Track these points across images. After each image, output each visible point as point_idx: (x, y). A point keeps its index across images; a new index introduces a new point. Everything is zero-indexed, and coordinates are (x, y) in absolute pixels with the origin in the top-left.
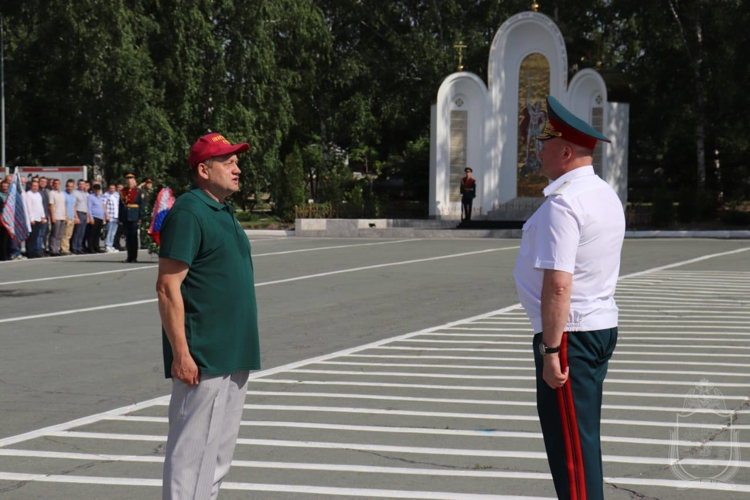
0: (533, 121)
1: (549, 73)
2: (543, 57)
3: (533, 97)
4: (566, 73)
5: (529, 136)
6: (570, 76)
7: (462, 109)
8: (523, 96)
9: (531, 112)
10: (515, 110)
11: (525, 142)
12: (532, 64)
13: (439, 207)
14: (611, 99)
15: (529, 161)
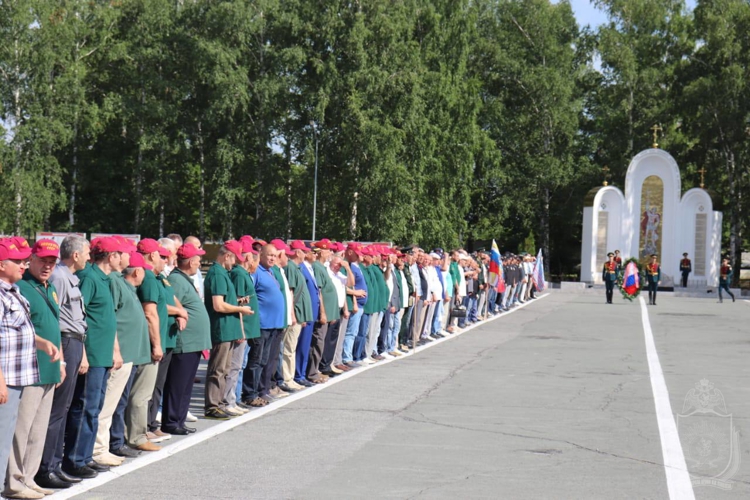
0: (650, 220)
1: (662, 189)
2: (658, 178)
3: (651, 204)
4: (680, 190)
5: (647, 230)
6: (683, 193)
7: (606, 210)
8: (643, 203)
9: (649, 214)
10: (639, 213)
11: (644, 234)
12: (651, 182)
13: (593, 275)
14: (715, 209)
15: (648, 247)
